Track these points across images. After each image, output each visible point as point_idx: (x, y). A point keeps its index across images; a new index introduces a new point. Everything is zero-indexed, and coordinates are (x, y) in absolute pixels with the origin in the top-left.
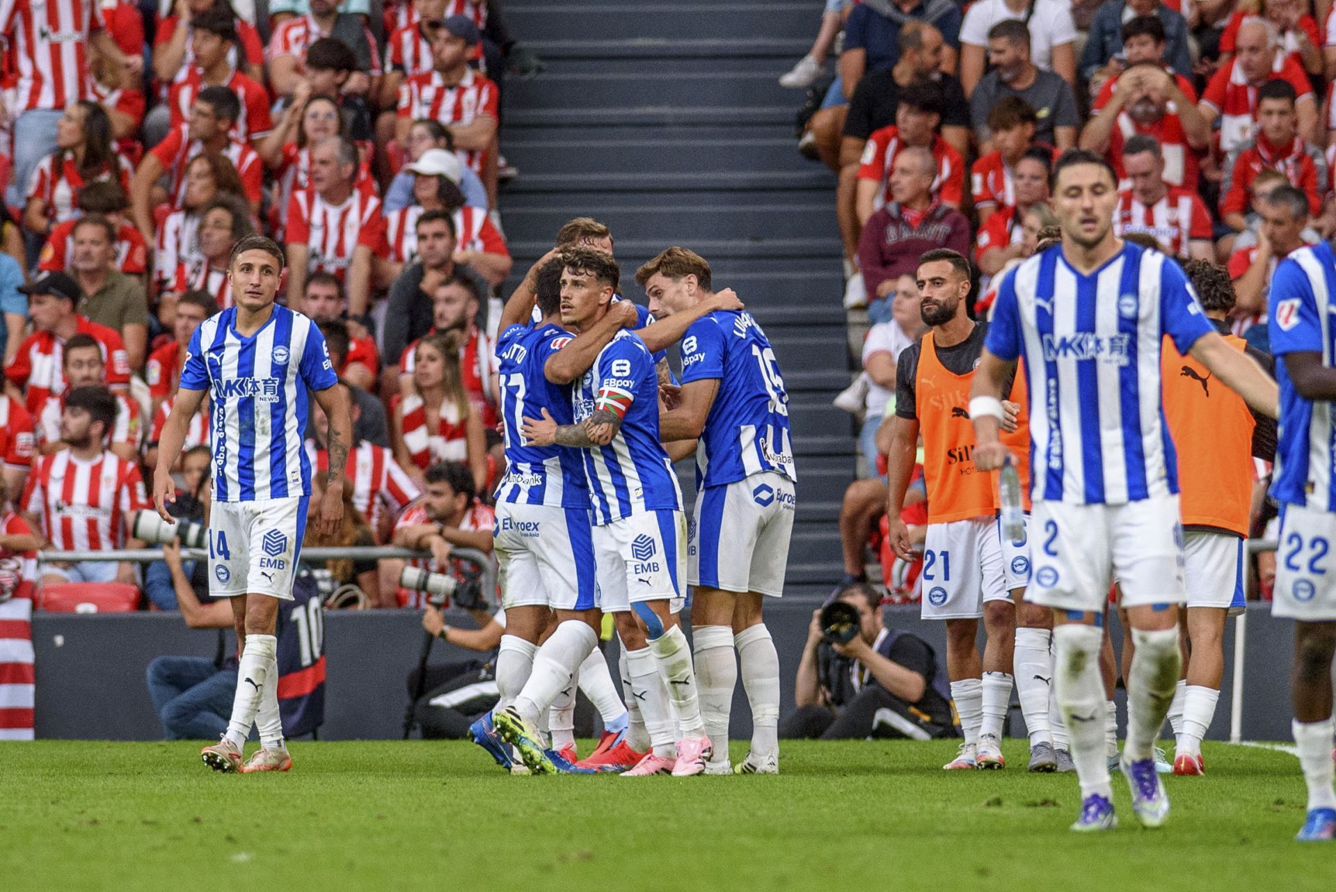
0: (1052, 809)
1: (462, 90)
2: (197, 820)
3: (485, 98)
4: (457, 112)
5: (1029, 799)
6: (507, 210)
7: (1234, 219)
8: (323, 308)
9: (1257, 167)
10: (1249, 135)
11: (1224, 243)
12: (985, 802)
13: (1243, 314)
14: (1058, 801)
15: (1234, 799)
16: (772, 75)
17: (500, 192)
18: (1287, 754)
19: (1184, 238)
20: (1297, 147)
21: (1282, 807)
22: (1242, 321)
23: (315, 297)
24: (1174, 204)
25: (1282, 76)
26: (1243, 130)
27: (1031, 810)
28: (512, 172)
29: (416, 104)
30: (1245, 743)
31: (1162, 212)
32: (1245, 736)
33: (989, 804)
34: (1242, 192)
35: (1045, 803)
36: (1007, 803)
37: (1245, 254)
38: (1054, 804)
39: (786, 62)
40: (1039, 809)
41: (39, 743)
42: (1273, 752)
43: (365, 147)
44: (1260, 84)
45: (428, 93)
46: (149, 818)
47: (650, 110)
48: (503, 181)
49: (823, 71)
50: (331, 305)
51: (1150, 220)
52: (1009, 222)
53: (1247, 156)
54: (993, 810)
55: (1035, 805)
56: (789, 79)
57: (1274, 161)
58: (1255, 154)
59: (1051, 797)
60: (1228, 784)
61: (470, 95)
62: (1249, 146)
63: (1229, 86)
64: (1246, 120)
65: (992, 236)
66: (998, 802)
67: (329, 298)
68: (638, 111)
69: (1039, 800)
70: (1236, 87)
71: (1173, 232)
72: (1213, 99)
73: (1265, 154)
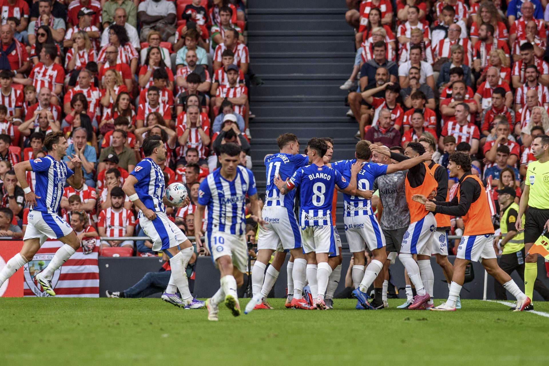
0: (426, 321)
1: (236, 88)
2: (151, 323)
3: (243, 90)
4: (235, 94)
5: (419, 318)
6: (252, 129)
7: (486, 132)
8: (192, 160)
9: (492, 116)
10: (491, 105)
11: (483, 140)
12: (404, 319)
13: (489, 163)
14: (428, 319)
15: (484, 318)
16: (337, 85)
17: (250, 123)
18: (501, 304)
19: (471, 137)
20: (505, 109)
21: (499, 321)
22: (488, 165)
23: (190, 156)
24: (469, 127)
25: (502, 86)
26: (489, 102)
27: (419, 321)
28: (253, 116)
29: (221, 93)
30: (488, 300)
31: (465, 128)
32: (488, 298)
33: (405, 320)
34: (488, 124)
35: (424, 319)
36: (411, 319)
37: (490, 143)
38: (426, 319)
39: (342, 81)
40: (421, 321)
41: (101, 298)
42: (497, 303)
43: (205, 108)
44: (494, 88)
45: (225, 90)
46: (136, 322)
47: (298, 96)
48: (251, 119)
49: (353, 84)
50: (195, 158)
51: (461, 130)
52: (412, 134)
53: (490, 112)
54: (407, 321)
55: (420, 320)
56: (343, 87)
57: (498, 113)
58: (492, 112)
59: (425, 317)
60: (482, 313)
61: (239, 90)
62: (490, 109)
63: (484, 89)
64: (490, 99)
65: (406, 138)
66: (408, 319)
67: (194, 156)
68: (294, 97)
69: (421, 318)
70: (486, 89)
71: (468, 135)
72: (479, 93)
73: (495, 111)
